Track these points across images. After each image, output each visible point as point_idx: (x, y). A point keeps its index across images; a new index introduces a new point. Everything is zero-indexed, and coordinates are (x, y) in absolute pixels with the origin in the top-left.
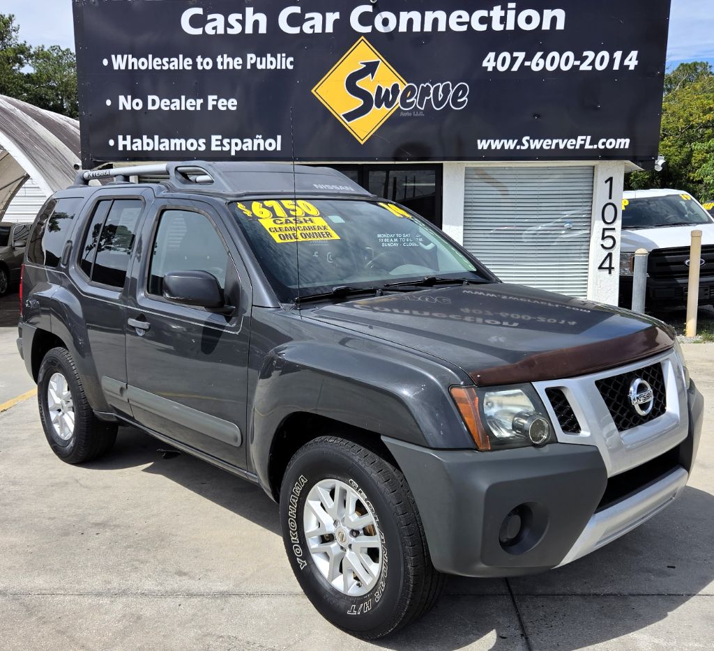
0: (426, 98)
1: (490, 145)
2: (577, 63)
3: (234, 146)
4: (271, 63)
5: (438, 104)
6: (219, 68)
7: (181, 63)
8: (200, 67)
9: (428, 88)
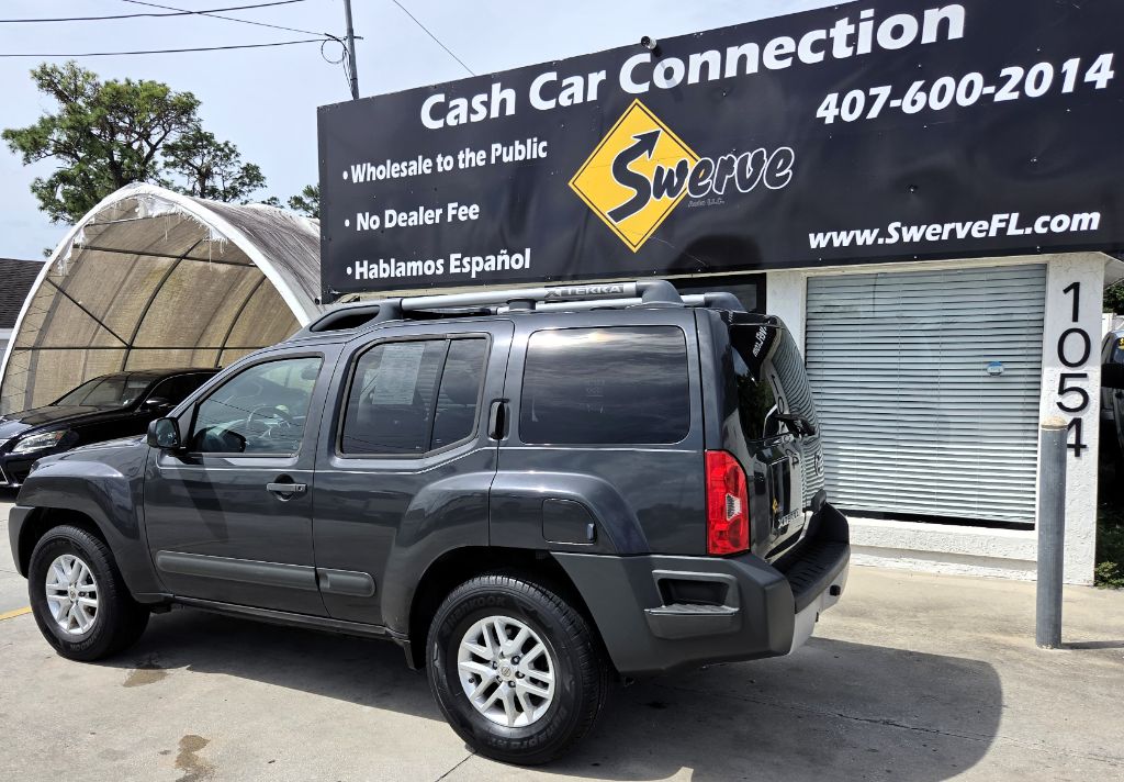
0: (727, 177)
1: (831, 240)
2: (990, 90)
3: (475, 265)
4: (520, 152)
5: (745, 183)
6: (461, 166)
7: (421, 166)
8: (440, 169)
9: (731, 161)
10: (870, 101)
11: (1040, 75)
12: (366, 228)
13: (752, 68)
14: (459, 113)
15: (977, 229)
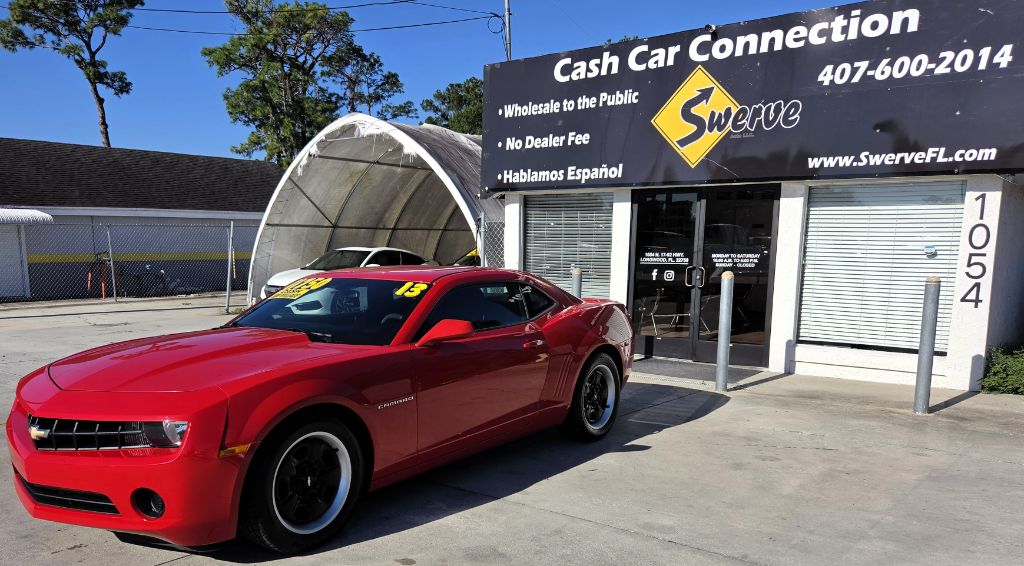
0: (757, 119)
1: (822, 163)
2: (932, 66)
3: (585, 175)
4: (620, 99)
5: (768, 123)
6: (579, 108)
7: (552, 107)
8: (565, 109)
9: (760, 108)
10: (854, 71)
11: (965, 58)
12: (512, 148)
13: (778, 47)
14: (580, 71)
15: (917, 158)
